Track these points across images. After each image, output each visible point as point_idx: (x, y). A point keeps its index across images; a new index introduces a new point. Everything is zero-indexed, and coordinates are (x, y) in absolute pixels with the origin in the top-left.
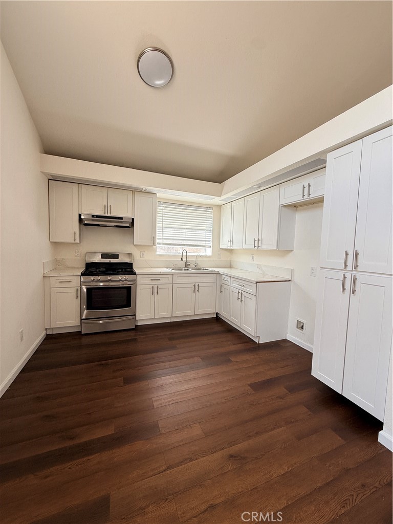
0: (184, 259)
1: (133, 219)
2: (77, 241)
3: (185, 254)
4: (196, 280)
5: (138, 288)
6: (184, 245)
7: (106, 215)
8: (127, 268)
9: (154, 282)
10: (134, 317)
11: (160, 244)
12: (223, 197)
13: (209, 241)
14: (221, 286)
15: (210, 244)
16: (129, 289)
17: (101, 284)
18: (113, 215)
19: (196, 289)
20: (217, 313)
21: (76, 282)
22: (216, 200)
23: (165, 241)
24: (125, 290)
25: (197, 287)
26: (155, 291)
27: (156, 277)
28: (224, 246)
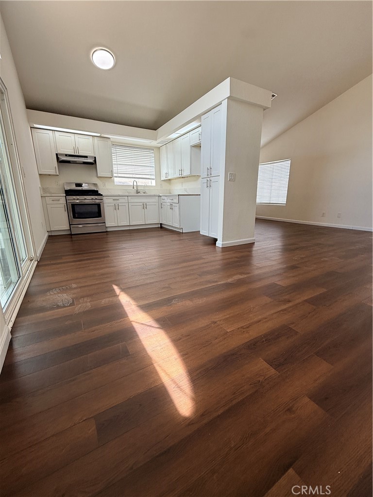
0: (135, 188)
1: (95, 158)
2: (58, 174)
3: (135, 184)
4: (144, 200)
5: (105, 205)
6: (134, 178)
7: (76, 154)
8: (95, 193)
9: (115, 202)
10: (104, 224)
11: (116, 177)
12: (159, 141)
13: (153, 175)
14: (161, 204)
15: (153, 177)
16: (99, 205)
17: (78, 201)
18: (81, 154)
19: (145, 206)
20: (161, 224)
21: (63, 201)
22: (154, 143)
23: (120, 175)
24: (96, 206)
25: (145, 205)
26: (116, 207)
27: (116, 197)
28: (163, 178)
